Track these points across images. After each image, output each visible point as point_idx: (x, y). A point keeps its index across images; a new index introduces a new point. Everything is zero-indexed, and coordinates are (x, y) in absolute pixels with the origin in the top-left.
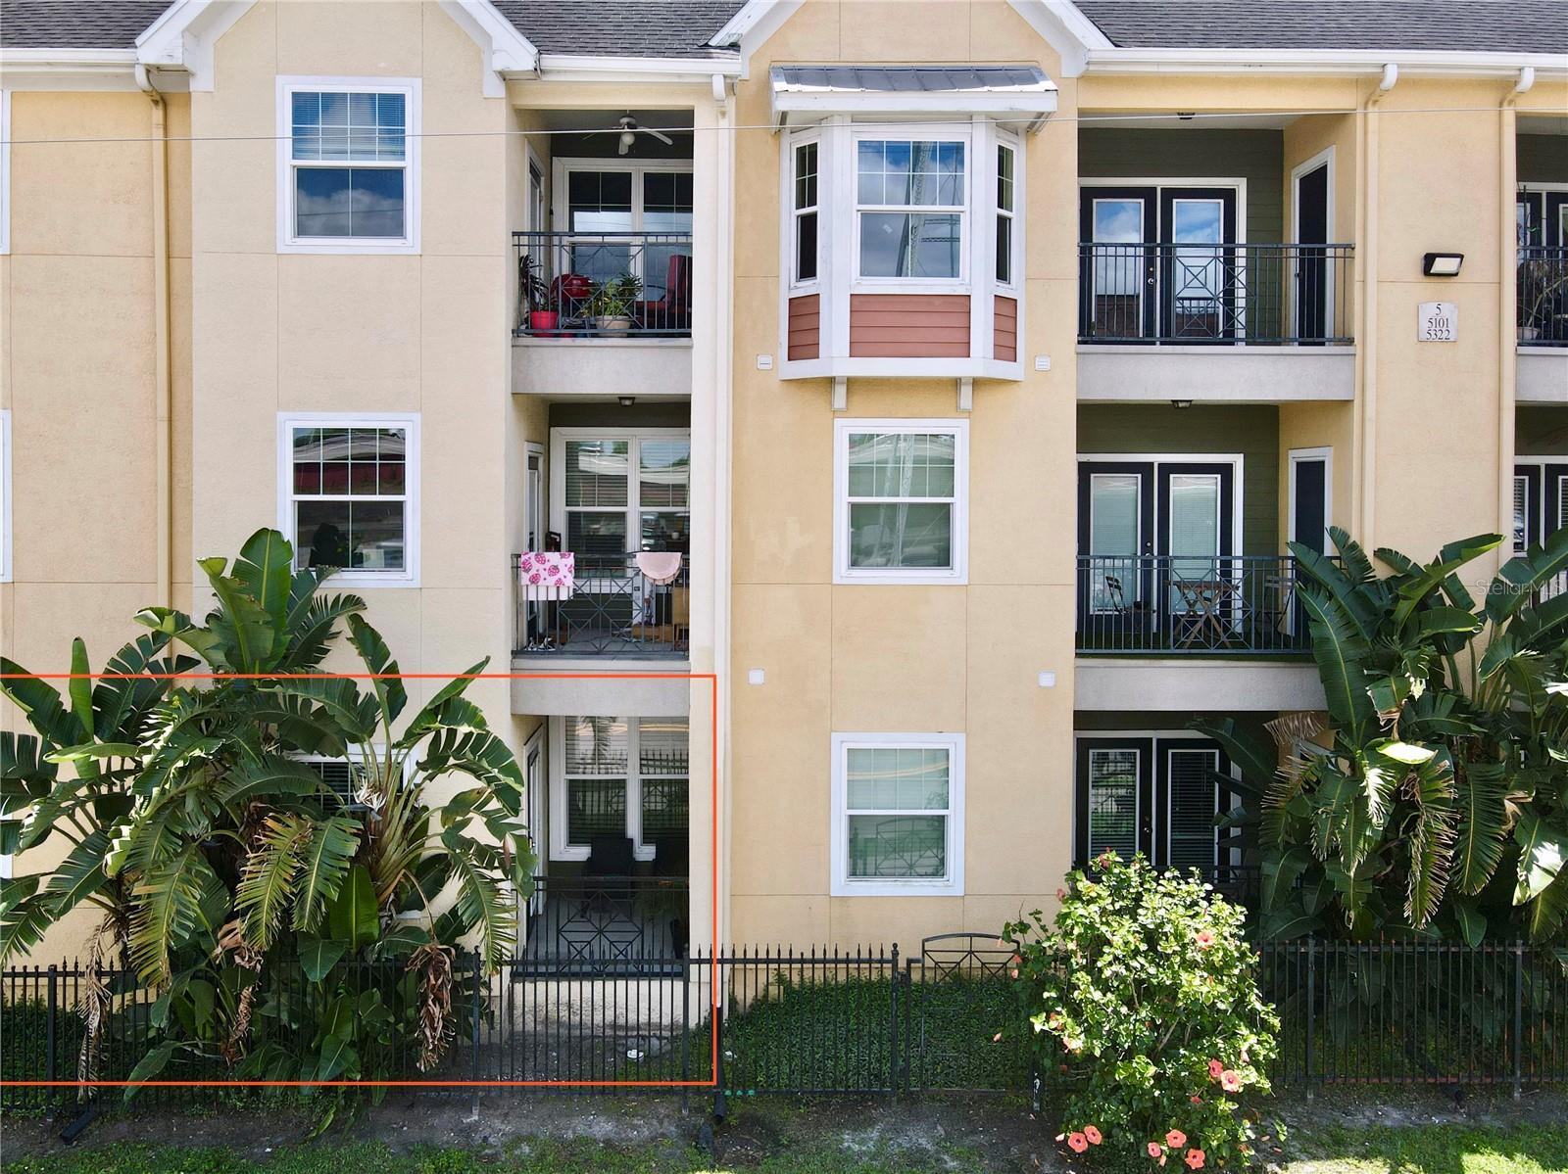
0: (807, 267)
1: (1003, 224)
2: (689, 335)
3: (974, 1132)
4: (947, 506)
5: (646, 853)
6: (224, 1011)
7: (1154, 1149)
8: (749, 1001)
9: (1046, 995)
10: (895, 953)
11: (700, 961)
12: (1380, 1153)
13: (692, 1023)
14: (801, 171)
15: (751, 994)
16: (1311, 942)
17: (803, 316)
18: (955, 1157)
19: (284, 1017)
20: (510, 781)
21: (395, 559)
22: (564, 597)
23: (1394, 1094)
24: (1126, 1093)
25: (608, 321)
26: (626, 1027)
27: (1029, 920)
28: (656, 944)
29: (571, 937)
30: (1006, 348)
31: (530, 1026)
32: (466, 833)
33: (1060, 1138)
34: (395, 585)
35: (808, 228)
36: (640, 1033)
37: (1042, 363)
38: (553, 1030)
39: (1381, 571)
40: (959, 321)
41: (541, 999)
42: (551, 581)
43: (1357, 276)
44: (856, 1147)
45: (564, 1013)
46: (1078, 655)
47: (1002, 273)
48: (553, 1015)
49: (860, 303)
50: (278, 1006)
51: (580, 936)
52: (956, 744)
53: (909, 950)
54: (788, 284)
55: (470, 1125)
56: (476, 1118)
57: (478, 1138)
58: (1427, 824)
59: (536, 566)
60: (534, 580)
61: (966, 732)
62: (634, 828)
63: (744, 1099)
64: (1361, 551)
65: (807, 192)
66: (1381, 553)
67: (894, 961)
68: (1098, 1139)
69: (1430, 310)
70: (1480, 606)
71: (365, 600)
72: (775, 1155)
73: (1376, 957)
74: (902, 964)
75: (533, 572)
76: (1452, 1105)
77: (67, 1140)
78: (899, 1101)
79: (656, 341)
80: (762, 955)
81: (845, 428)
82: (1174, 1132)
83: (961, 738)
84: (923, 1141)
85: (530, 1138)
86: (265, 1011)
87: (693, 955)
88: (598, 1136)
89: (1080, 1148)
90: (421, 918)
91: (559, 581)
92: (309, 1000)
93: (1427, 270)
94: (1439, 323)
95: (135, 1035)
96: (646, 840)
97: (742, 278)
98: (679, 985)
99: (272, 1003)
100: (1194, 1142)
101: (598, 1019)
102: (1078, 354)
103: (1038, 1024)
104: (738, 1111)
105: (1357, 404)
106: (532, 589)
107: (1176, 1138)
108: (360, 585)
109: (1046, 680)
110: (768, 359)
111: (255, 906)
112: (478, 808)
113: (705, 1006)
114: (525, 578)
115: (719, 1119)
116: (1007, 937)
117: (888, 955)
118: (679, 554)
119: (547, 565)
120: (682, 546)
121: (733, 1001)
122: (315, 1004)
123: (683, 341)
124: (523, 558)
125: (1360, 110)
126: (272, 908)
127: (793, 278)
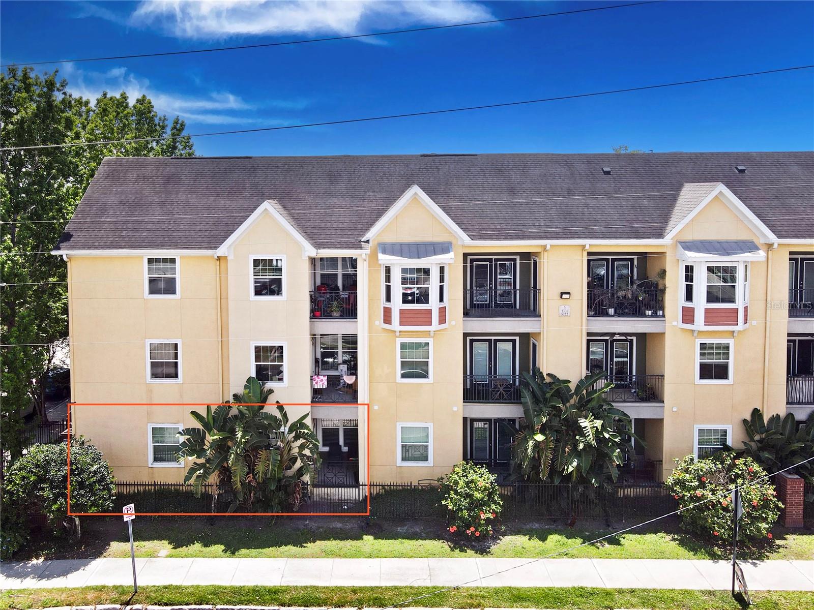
0: (388, 299)
1: (441, 288)
2: (357, 318)
3: (430, 528)
4: (428, 361)
5: (345, 449)
6: (246, 495)
7: (468, 531)
8: (375, 494)
9: (446, 496)
10: (411, 484)
11: (362, 485)
12: (528, 534)
13: (361, 499)
14: (386, 273)
15: (375, 492)
16: (517, 483)
17: (387, 312)
18: (424, 533)
19: (261, 497)
20: (317, 443)
21: (281, 380)
22: (324, 387)
23: (538, 521)
24: (462, 518)
25: (335, 314)
26: (341, 500)
27: (444, 476)
28: (350, 481)
29: (328, 476)
30: (442, 320)
31: (318, 499)
32: (304, 452)
33: (448, 529)
34: (282, 386)
35: (388, 288)
36: (346, 502)
37: (453, 323)
38: (323, 500)
39: (548, 380)
40: (429, 316)
41: (320, 492)
42: (321, 383)
43: (542, 298)
44: (401, 531)
45: (326, 496)
46: (464, 402)
47: (441, 300)
48: (323, 497)
49: (402, 312)
50: (260, 495)
51: (330, 476)
52: (430, 426)
53: (415, 483)
54: (383, 303)
55: (306, 524)
56: (308, 522)
57: (309, 527)
58: (545, 454)
59: (317, 379)
60: (316, 383)
61: (433, 422)
62: (341, 442)
63: (374, 519)
64: (543, 374)
65: (388, 279)
66: (548, 375)
67: (411, 486)
68: (456, 529)
69: (562, 308)
70: (573, 391)
71: (273, 389)
72: (382, 532)
73: (536, 486)
74: (413, 487)
75: (316, 381)
76: (552, 523)
77: (212, 525)
78: (413, 520)
79: (348, 320)
80: (378, 484)
81: (399, 341)
82: (472, 528)
83: (432, 424)
84: (418, 530)
85: (322, 527)
86: (256, 496)
87: (361, 484)
88: (338, 527)
89: (452, 531)
90: (290, 472)
91: (323, 383)
92: (267, 493)
93: (561, 297)
94: (565, 311)
95: (225, 500)
96: (345, 446)
97: (371, 300)
98: (357, 489)
99: (258, 494)
100: (476, 530)
101: (335, 498)
102: (463, 320)
103: (443, 503)
104: (372, 522)
105: (542, 333)
106: (316, 385)
107: (472, 529)
108: (272, 386)
109: (455, 409)
110: (378, 322)
111: (259, 472)
112: (307, 448)
113: (364, 495)
114: (314, 382)
115: (368, 524)
116: (438, 481)
117: (409, 484)
118: (355, 376)
119: (320, 379)
120: (355, 374)
121: (371, 494)
122: (268, 494)
123: (355, 320)
124: (314, 377)
125: (542, 253)
126: (263, 473)
127: (385, 301)
